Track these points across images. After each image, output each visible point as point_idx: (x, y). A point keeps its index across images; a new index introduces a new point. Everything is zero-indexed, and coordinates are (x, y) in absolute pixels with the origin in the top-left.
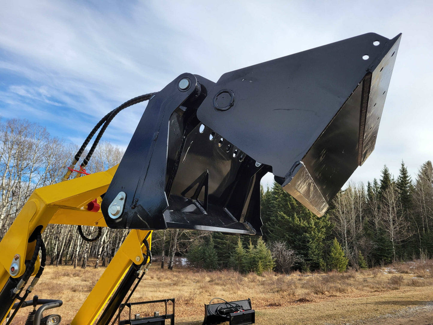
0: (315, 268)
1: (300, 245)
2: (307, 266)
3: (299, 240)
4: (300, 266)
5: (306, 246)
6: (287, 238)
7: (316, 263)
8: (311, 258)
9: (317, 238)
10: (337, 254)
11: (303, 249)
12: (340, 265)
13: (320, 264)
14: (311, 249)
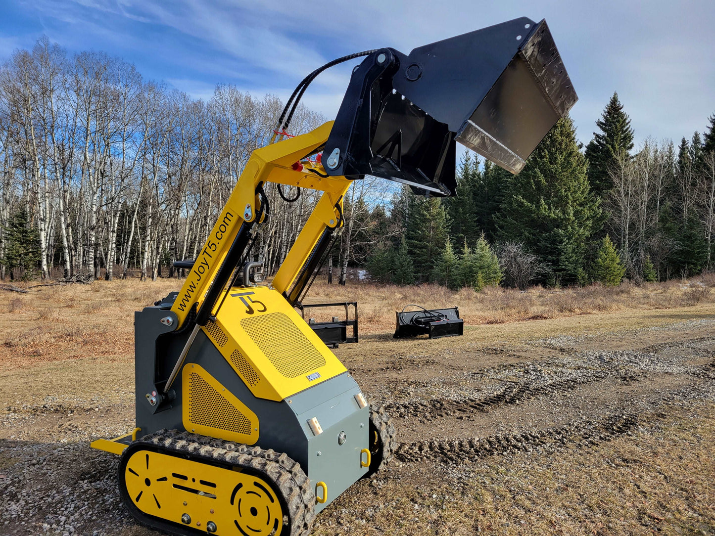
0: (569, 281)
1: (547, 247)
2: (556, 279)
3: (546, 240)
4: (545, 280)
5: (557, 248)
6: (525, 236)
7: (571, 275)
8: (563, 267)
9: (577, 236)
10: (608, 259)
11: (551, 253)
12: (610, 277)
13: (578, 275)
14: (565, 253)
